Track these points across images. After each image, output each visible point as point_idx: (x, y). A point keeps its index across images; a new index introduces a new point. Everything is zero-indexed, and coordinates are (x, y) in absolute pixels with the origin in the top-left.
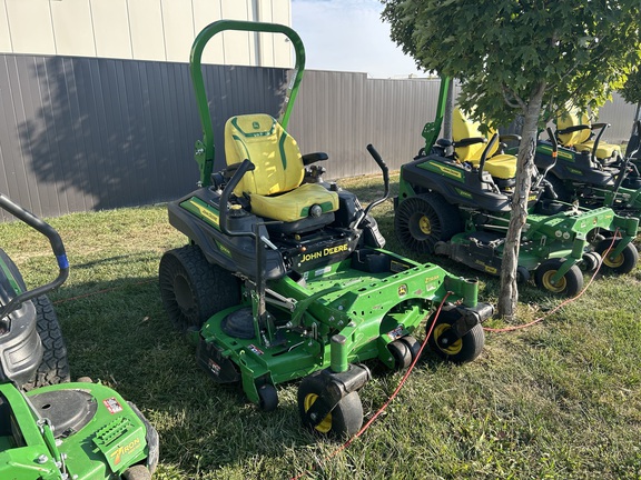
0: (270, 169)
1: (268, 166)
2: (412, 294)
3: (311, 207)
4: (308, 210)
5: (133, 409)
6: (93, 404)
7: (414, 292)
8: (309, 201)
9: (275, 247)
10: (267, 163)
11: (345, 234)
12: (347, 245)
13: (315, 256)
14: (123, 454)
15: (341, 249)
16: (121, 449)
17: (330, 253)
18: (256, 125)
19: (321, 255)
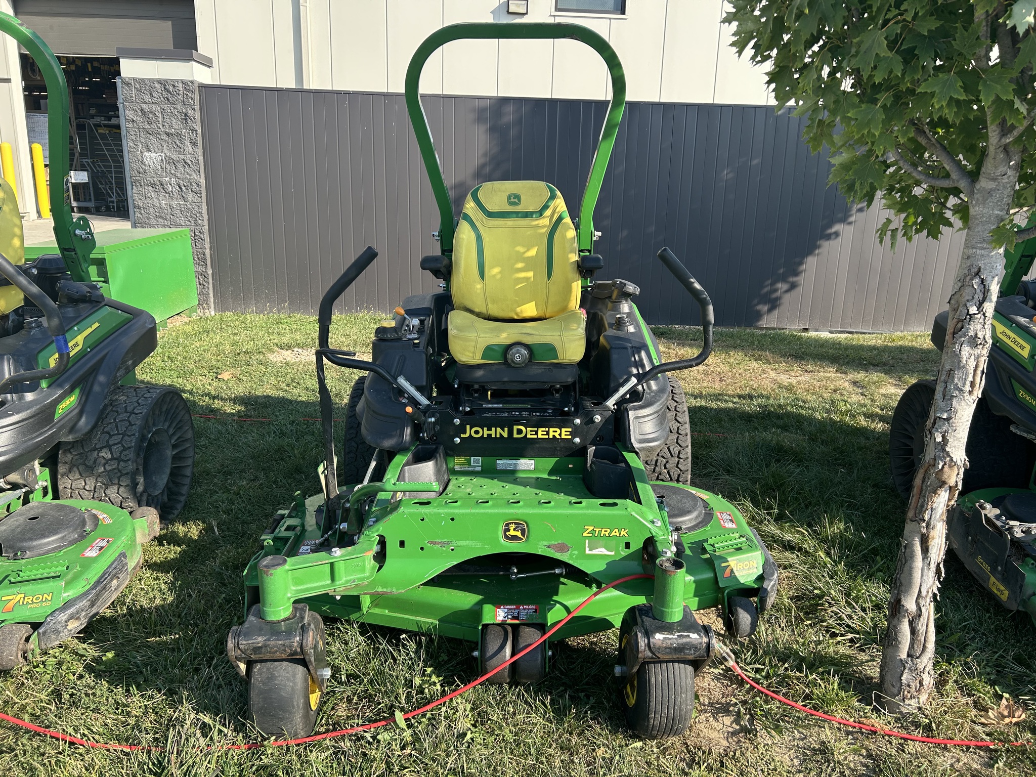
1: (521, 270)
2: (538, 546)
3: (510, 347)
4: (500, 350)
5: (114, 561)
6: (83, 536)
7: (546, 543)
8: (506, 335)
9: (424, 401)
10: (520, 265)
11: (573, 409)
12: (570, 430)
13: (492, 432)
14: (21, 603)
15: (554, 434)
16: (20, 596)
17: (529, 436)
18: (515, 199)
19: (505, 435)
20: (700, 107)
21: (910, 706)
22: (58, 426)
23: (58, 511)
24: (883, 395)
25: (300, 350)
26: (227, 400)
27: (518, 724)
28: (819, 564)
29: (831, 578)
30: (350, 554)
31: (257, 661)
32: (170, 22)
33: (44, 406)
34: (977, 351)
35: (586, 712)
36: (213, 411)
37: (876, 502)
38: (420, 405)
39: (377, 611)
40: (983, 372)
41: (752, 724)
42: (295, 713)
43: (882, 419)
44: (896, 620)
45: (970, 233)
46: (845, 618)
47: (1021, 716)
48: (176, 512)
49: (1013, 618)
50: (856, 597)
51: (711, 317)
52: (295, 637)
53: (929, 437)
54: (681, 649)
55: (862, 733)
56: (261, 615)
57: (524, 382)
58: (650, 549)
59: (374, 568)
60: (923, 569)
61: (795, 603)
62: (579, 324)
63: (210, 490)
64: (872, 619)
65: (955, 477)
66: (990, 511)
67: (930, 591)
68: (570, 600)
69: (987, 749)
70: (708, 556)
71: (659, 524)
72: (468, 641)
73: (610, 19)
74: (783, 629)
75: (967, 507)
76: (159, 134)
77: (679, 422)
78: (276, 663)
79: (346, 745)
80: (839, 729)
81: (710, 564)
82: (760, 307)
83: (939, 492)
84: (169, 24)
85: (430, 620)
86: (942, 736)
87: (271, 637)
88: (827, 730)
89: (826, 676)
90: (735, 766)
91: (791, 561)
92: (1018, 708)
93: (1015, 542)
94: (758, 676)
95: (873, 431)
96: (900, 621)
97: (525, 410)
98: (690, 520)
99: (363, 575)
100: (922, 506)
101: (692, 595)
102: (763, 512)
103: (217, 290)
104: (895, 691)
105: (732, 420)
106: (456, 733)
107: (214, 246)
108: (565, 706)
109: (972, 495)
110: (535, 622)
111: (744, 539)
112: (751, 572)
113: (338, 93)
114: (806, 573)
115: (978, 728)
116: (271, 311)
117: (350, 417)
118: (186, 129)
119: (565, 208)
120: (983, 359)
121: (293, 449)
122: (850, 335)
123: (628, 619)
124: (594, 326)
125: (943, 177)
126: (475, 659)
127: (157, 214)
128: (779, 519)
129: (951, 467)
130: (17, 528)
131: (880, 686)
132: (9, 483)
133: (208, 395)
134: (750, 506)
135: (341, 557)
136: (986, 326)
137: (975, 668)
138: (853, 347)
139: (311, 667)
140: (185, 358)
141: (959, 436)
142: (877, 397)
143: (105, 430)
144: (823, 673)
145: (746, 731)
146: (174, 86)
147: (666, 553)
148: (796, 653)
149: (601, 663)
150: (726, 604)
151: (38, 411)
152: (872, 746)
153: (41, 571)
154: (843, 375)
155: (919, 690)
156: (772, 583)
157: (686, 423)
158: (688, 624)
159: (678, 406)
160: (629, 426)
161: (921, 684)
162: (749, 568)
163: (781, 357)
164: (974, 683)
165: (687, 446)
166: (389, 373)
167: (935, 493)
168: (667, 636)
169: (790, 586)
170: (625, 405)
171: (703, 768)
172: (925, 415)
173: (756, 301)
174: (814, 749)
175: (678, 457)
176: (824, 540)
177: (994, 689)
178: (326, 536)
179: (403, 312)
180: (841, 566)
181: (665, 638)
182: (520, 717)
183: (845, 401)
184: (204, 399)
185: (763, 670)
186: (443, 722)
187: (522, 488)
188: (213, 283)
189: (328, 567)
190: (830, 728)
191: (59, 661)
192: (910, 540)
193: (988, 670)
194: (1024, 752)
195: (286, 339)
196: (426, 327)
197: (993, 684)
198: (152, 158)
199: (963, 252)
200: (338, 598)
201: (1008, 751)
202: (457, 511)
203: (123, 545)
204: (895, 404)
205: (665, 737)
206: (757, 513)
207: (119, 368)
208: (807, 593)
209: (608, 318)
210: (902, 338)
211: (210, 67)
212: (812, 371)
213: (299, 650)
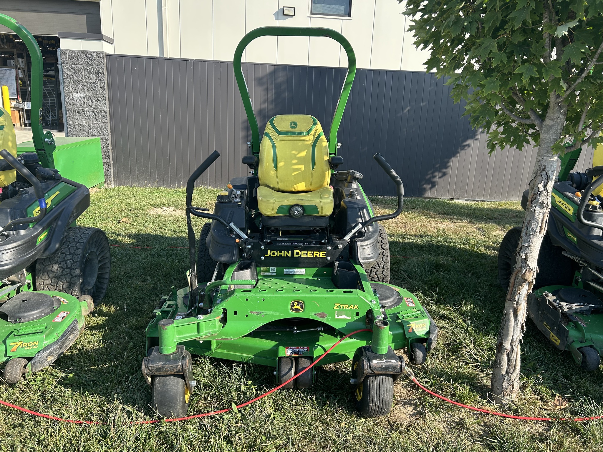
0: (296, 167)
1: (295, 164)
2: (310, 314)
3: (292, 207)
4: (287, 208)
5: (71, 324)
6: (53, 311)
7: (314, 313)
8: (289, 200)
9: (244, 236)
10: (295, 161)
11: (327, 241)
12: (325, 252)
13: (282, 254)
14: (21, 347)
15: (316, 255)
16: (20, 343)
17: (302, 256)
18: (294, 125)
19: (289, 255)
20: (394, 72)
21: (507, 400)
22: (38, 249)
23: (38, 296)
24: (495, 235)
25: (166, 208)
26: (125, 236)
27: (298, 411)
28: (460, 326)
29: (466, 333)
30: (208, 318)
31: (157, 376)
32: (85, 16)
33: (31, 238)
34: (543, 211)
35: (335, 404)
36: (117, 242)
37: (490, 294)
38: (242, 238)
39: (220, 351)
40: (546, 222)
41: (423, 410)
42: (178, 404)
43: (494, 249)
44: (500, 354)
45: (541, 148)
46: (473, 355)
47: (565, 405)
48: (100, 299)
49: (562, 354)
50: (479, 343)
51: (402, 191)
52: (179, 362)
53: (518, 256)
54: (387, 368)
55: (481, 414)
56: (160, 351)
57: (300, 226)
58: (370, 316)
59: (220, 326)
60: (514, 327)
61: (446, 347)
62: (330, 194)
63: (119, 286)
64: (488, 355)
65: (531, 277)
66: (551, 297)
67: (518, 338)
68: (326, 344)
69: (548, 422)
70: (400, 321)
71: (375, 302)
72: (270, 367)
73: (342, 19)
74: (440, 361)
75: (539, 295)
76: (83, 83)
77: (384, 249)
78: (168, 377)
79: (206, 421)
80: (470, 412)
81: (401, 325)
82: (425, 186)
83: (523, 285)
84: (84, 17)
85: (249, 356)
86: (523, 415)
87: (166, 363)
88: (463, 412)
89: (463, 384)
90: (415, 431)
91: (444, 325)
92: (564, 401)
93: (564, 314)
94: (427, 385)
95: (489, 255)
96: (502, 354)
97: (301, 241)
98: (390, 302)
99: (215, 330)
100: (514, 293)
101: (391, 342)
102: (429, 299)
103: (116, 173)
104: (499, 392)
105: (411, 249)
106: (265, 415)
107: (114, 148)
108: (323, 401)
109: (541, 289)
110: (307, 355)
111: (419, 312)
112: (423, 329)
113: (187, 60)
114: (453, 331)
115: (543, 411)
116: (147, 186)
117: (201, 245)
118: (98, 80)
119: (322, 130)
120: (546, 215)
121: (165, 263)
122: (477, 202)
123: (358, 353)
124: (338, 196)
125: (526, 118)
126: (274, 376)
127: (81, 129)
128: (438, 302)
129: (529, 272)
130: (16, 306)
131: (491, 390)
132: (10, 281)
133: (115, 233)
134: (422, 296)
135: (203, 319)
136: (548, 198)
137: (541, 380)
138: (478, 209)
139: (187, 380)
140: (100, 212)
141: (534, 255)
142: (491, 236)
143: (63, 252)
144: (461, 383)
145: (420, 414)
146: (91, 55)
147: (379, 318)
148: (447, 373)
149: (342, 378)
150: (410, 347)
151: (28, 241)
152: (487, 421)
153: (31, 329)
154: (473, 225)
155: (512, 391)
156: (434, 336)
157: (387, 249)
158: (390, 355)
159: (383, 240)
160: (358, 250)
161: (513, 388)
162: (422, 327)
163: (438, 214)
164: (541, 388)
165: (388, 262)
166: (225, 221)
167: (521, 286)
168: (380, 361)
169: (444, 338)
170: (355, 239)
171: (397, 432)
172: (517, 245)
173: (423, 183)
174: (456, 422)
175: (383, 268)
176: (462, 314)
177: (552, 391)
178: (190, 310)
179: (232, 187)
180: (471, 328)
181: (378, 363)
182: (299, 407)
183: (474, 239)
184: (112, 235)
185: (429, 382)
186: (258, 409)
187: (299, 284)
188: (113, 169)
189: (196, 325)
190: (465, 412)
191: (43, 379)
192: (508, 311)
193: (549, 381)
194: (566, 423)
195: (157, 202)
196: (244, 195)
197: (551, 388)
198: (78, 96)
199: (537, 158)
200: (201, 342)
201: (558, 422)
202: (266, 295)
203: (75, 316)
204: (501, 241)
205: (377, 416)
206: (426, 299)
207: (71, 217)
208: (453, 342)
209: (345, 191)
210: (506, 204)
211: (112, 44)
212: (456, 222)
213: (181, 370)
